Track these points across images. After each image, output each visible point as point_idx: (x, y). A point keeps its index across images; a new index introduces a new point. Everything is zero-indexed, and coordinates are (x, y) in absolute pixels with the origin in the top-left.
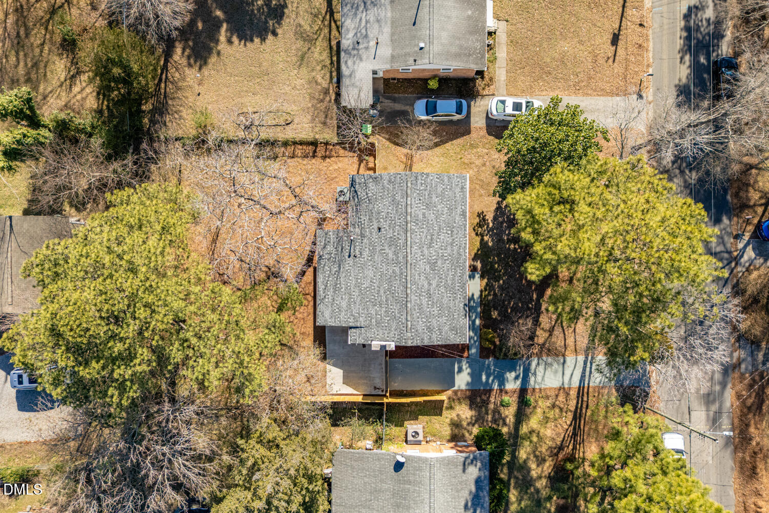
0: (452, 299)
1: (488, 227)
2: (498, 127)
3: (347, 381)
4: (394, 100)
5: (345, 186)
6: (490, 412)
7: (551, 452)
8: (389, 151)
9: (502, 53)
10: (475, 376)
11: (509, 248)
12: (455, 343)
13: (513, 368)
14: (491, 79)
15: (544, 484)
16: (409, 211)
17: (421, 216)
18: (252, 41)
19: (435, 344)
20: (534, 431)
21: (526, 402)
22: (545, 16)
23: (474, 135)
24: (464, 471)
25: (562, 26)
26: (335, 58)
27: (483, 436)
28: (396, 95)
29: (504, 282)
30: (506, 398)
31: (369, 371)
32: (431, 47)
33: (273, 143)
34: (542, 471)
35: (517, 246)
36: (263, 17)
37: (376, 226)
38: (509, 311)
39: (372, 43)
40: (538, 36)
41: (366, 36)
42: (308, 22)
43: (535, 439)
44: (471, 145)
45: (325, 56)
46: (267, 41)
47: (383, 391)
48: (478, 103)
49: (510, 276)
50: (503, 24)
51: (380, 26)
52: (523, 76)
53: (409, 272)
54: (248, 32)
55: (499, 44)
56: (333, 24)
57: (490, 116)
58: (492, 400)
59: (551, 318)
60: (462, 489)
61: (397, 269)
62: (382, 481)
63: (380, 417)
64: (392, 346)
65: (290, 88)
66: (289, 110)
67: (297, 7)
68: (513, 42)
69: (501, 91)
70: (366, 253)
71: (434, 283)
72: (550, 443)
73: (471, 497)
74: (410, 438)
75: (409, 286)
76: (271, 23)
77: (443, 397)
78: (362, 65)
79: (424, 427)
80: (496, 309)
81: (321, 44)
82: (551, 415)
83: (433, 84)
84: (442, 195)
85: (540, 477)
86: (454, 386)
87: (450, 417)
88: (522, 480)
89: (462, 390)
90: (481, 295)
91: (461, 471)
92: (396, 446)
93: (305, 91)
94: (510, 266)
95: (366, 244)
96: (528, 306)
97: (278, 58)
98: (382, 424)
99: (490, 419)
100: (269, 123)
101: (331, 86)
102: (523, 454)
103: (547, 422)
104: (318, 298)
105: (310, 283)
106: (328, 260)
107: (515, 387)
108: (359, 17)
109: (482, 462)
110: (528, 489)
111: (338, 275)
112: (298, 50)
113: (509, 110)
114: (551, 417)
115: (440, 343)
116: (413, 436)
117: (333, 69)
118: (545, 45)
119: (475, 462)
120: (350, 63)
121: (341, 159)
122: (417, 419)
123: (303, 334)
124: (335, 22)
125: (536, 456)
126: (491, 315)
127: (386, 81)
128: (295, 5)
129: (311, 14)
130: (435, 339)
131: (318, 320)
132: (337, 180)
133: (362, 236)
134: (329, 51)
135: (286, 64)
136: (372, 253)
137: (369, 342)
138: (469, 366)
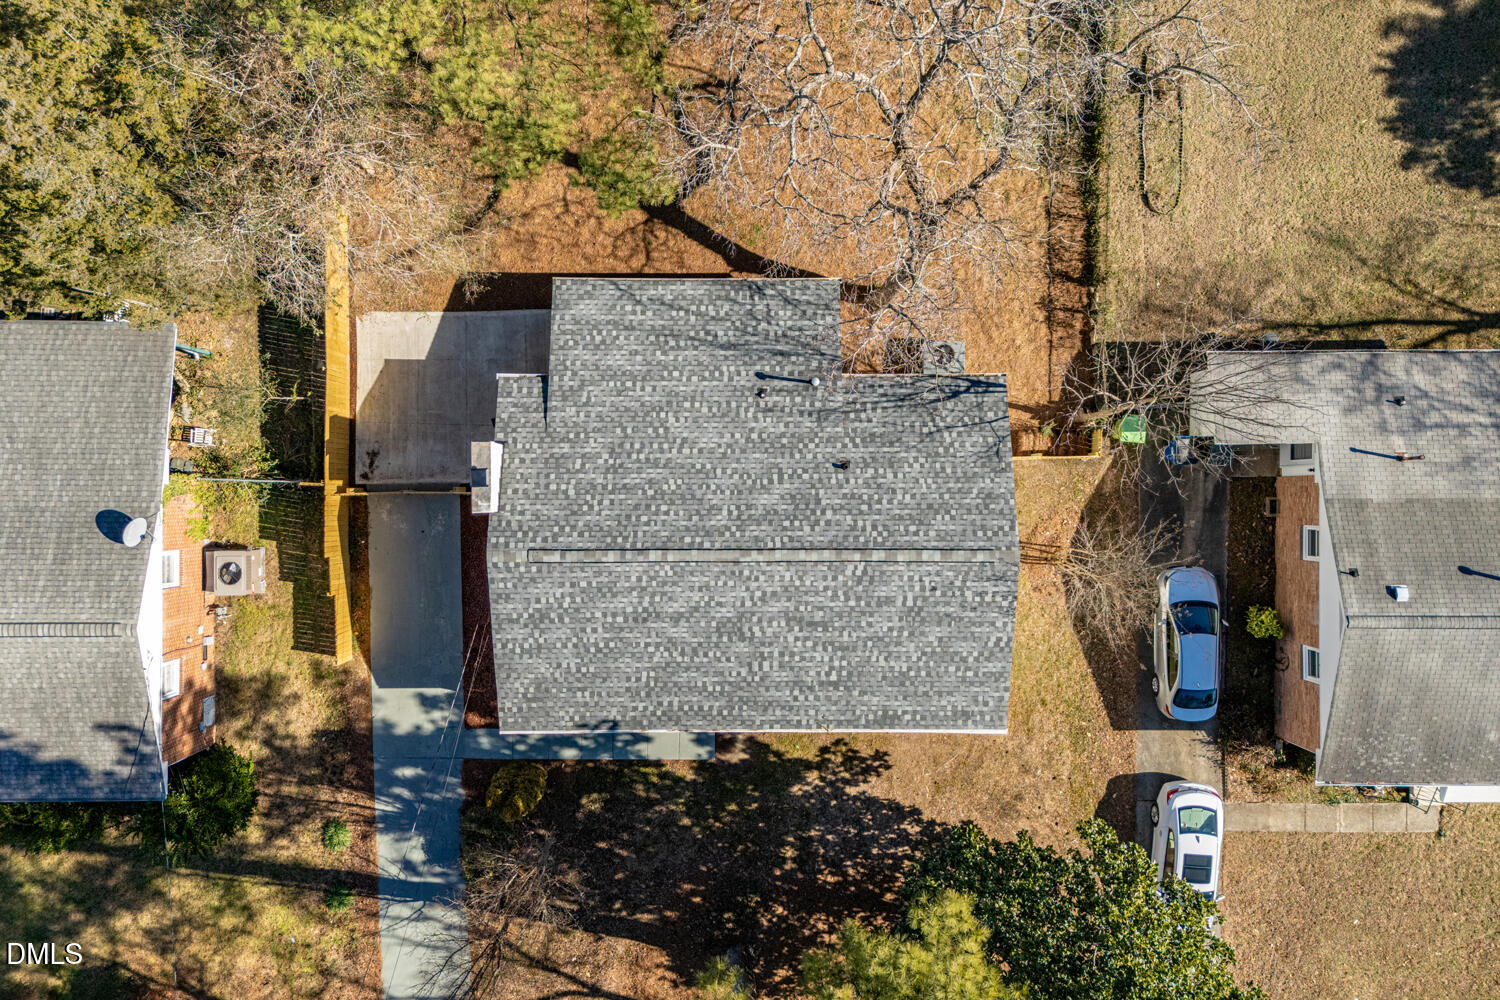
0: (633, 684)
1: (847, 782)
2: (1133, 808)
3: (395, 370)
4: (1212, 510)
5: (969, 361)
6: (307, 790)
7: (190, 971)
8: (1065, 493)
9: (1346, 820)
10: (413, 746)
11: (784, 844)
12: (500, 694)
13: (434, 854)
14: (1271, 789)
15: (94, 951)
16: (901, 556)
17: (882, 591)
18: (1390, 92)
19: (496, 636)
20: (251, 917)
21: (337, 894)
22: (1448, 941)
23: (1111, 738)
24: (101, 727)
25: (1419, 988)
26: (1335, 336)
27: (224, 778)
28: (1226, 515)
29: (685, 828)
30: (347, 836)
31: (425, 437)
32: (1399, 623)
33: (1090, 151)
34: (131, 945)
35: (788, 866)
36: (1457, 126)
37: (852, 454)
38: (602, 845)
39: (1399, 444)
40: (1393, 923)
41: (1419, 426)
42: (1440, 257)
43: (228, 921)
44: (1082, 731)
45: (1343, 307)
46: (1387, 137)
47: (365, 476)
48: (1200, 749)
49: (702, 847)
50: (1431, 823)
51: (1451, 468)
52: (1280, 880)
53: (712, 556)
54: (1413, 82)
55: (1373, 812)
56: (1434, 331)
57: (1167, 787)
58: (343, 796)
59: (581, 963)
60: (44, 720)
61: (720, 520)
62: (70, 475)
63: (286, 469)
64: (488, 502)
65: (1250, 205)
66: (1186, 200)
67: (1483, 227)
68: (1377, 850)
69: (1236, 816)
70: (767, 423)
71: (680, 632)
72: (214, 966)
73: (24, 750)
74: (220, 558)
75: (671, 556)
76: (1440, 149)
77: (346, 652)
78: (1334, 414)
79: (258, 597)
80: (608, 805)
81: (1376, 295)
82: (301, 966)
83: (1261, 623)
84: (944, 654)
85: (113, 938)
86: (381, 685)
87: (292, 673)
88: (103, 887)
89: (369, 708)
90: (647, 763)
91: (100, 719)
92: (198, 515)
93: (1239, 249)
94: (733, 846)
95: (797, 425)
96: (617, 898)
97: (1337, 169)
98: (267, 476)
99: (286, 790)
100: (1149, 145)
101: (1255, 326)
102: (184, 888)
103: (278, 955)
104: (636, 282)
105: (681, 264)
106: (750, 313)
107: (381, 862)
108: (1476, 403)
109: (130, 779)
110: (79, 903)
111: (703, 342)
112: (1362, 228)
113: (1187, 845)
114: (295, 967)
115: (497, 649)
116: (227, 566)
117: (1303, 332)
118: (1368, 941)
119: (130, 758)
120: (1337, 377)
121: (1044, 354)
122: (284, 577)
123: (532, 242)
124: (1442, 337)
125: (176, 925)
126: (589, 793)
127: (1268, 486)
128: (1490, 220)
129: (1465, 268)
130: (508, 638)
131: (569, 281)
132: (983, 343)
133: (822, 415)
134: (1356, 319)
135: (1317, 193)
136: (771, 445)
137: (500, 436)
138: (439, 730)
